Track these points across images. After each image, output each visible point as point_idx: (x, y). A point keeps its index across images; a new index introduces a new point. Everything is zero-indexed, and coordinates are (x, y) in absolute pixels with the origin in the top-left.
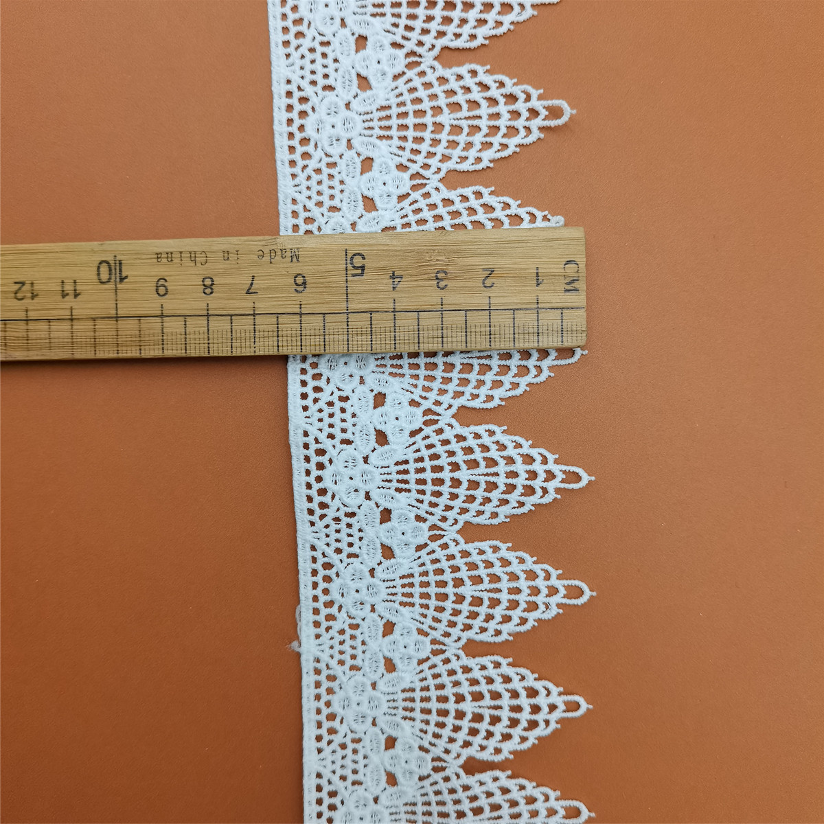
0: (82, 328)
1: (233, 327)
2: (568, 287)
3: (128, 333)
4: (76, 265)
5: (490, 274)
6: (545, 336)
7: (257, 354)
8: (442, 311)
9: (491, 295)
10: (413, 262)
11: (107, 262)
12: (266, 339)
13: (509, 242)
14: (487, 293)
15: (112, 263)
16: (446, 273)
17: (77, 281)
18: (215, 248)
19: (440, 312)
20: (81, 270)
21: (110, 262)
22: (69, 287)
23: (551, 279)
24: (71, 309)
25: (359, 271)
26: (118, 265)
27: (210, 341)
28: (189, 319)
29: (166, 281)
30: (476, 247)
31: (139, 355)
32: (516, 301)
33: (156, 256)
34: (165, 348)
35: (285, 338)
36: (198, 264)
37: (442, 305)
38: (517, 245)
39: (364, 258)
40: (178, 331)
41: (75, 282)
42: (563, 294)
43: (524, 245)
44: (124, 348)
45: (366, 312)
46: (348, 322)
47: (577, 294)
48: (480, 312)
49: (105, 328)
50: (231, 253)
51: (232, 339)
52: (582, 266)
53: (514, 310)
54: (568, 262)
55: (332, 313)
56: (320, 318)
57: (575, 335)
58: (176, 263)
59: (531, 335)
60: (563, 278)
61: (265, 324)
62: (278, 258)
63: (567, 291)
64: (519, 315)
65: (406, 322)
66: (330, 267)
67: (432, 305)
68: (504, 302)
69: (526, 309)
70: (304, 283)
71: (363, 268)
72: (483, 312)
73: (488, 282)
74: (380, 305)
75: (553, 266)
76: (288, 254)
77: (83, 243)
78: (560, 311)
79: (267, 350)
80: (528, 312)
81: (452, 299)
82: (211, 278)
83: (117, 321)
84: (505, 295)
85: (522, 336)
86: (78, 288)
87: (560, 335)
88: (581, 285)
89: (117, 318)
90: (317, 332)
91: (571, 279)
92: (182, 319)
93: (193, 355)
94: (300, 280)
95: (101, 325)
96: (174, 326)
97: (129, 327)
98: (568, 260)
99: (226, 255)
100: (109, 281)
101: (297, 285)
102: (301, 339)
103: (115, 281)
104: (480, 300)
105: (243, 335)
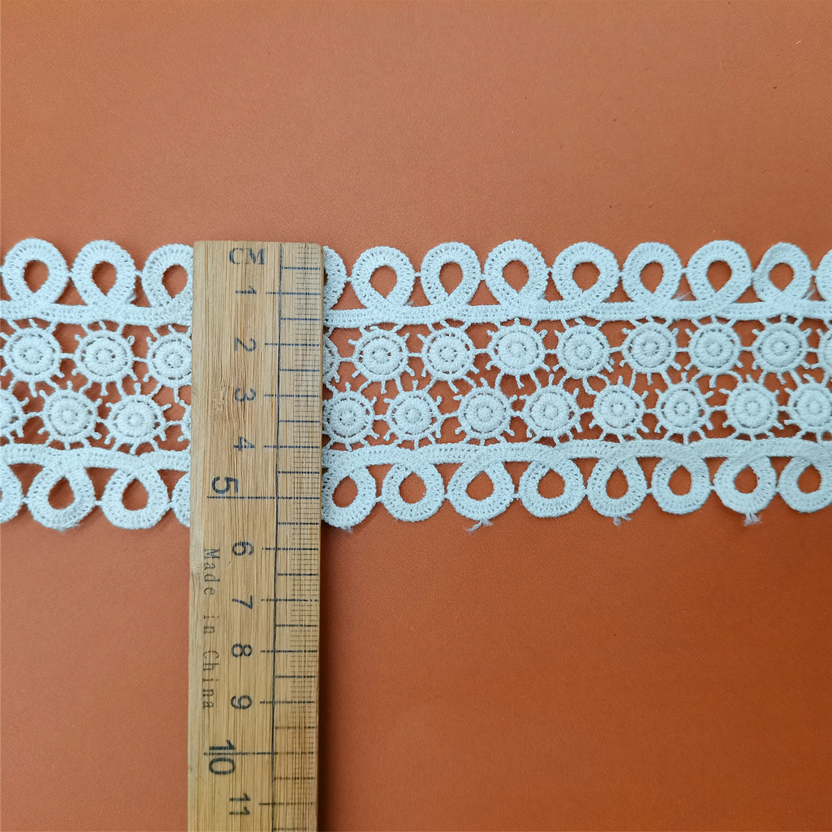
0: (284, 792)
1: (288, 624)
2: (258, 260)
3: (290, 741)
4: (213, 798)
5: (241, 343)
6: (310, 286)
7: (318, 598)
8: (279, 396)
9: (263, 343)
10: (224, 425)
11: (211, 763)
12: (303, 588)
13: (207, 321)
14: (260, 345)
15: (212, 758)
16: (238, 390)
17: (231, 797)
18: (200, 642)
19: (280, 398)
20: (219, 793)
21: (211, 759)
22: (238, 807)
23: (249, 279)
24: (261, 804)
25: (232, 484)
26: (214, 751)
27: (303, 649)
28: (277, 673)
29: (234, 698)
30: (211, 356)
31: (315, 730)
32: (271, 317)
33: (206, 708)
34: (309, 700)
35: (303, 567)
36: (218, 661)
37: (273, 396)
38: (210, 313)
39: (218, 479)
40: (290, 685)
41: (232, 800)
42: (265, 266)
43: (210, 305)
44: (307, 746)
45: (277, 477)
46: (287, 498)
47: (265, 251)
48: (282, 354)
49: (285, 766)
50: (207, 623)
51: (302, 626)
52: (236, 244)
53: (280, 319)
54: (231, 259)
55: (277, 515)
56: (281, 527)
57: (310, 256)
58: (215, 685)
59: (308, 301)
60: (248, 266)
61: (286, 588)
62: (214, 572)
63: (262, 262)
64: (285, 314)
65: (289, 435)
66: (226, 515)
67: (272, 407)
68: (271, 329)
69: (280, 306)
70: (243, 544)
71: (228, 480)
72: (281, 351)
73: (250, 345)
74: (270, 462)
75: (235, 276)
76: (210, 561)
77: (189, 790)
78: (283, 270)
79: (314, 588)
80: (283, 304)
81: (266, 385)
82: (234, 646)
83: (276, 753)
84: (264, 327)
85: (309, 312)
86: (238, 796)
87: (309, 271)
88: (257, 246)
89: (273, 753)
90: (297, 531)
91: (249, 256)
92: (277, 680)
93: (317, 669)
94: (239, 549)
95: (280, 771)
96: (285, 690)
97: (284, 741)
98: (229, 259)
99: (208, 630)
100: (232, 762)
101: (244, 552)
102: (304, 549)
103: (233, 754)
104: (269, 354)
105: (297, 613)
